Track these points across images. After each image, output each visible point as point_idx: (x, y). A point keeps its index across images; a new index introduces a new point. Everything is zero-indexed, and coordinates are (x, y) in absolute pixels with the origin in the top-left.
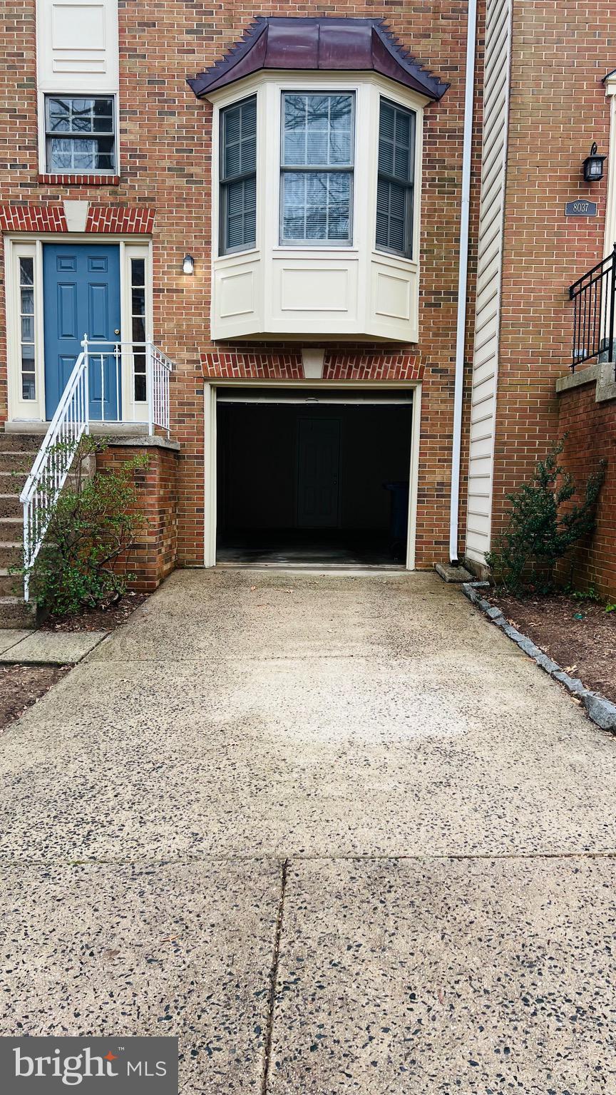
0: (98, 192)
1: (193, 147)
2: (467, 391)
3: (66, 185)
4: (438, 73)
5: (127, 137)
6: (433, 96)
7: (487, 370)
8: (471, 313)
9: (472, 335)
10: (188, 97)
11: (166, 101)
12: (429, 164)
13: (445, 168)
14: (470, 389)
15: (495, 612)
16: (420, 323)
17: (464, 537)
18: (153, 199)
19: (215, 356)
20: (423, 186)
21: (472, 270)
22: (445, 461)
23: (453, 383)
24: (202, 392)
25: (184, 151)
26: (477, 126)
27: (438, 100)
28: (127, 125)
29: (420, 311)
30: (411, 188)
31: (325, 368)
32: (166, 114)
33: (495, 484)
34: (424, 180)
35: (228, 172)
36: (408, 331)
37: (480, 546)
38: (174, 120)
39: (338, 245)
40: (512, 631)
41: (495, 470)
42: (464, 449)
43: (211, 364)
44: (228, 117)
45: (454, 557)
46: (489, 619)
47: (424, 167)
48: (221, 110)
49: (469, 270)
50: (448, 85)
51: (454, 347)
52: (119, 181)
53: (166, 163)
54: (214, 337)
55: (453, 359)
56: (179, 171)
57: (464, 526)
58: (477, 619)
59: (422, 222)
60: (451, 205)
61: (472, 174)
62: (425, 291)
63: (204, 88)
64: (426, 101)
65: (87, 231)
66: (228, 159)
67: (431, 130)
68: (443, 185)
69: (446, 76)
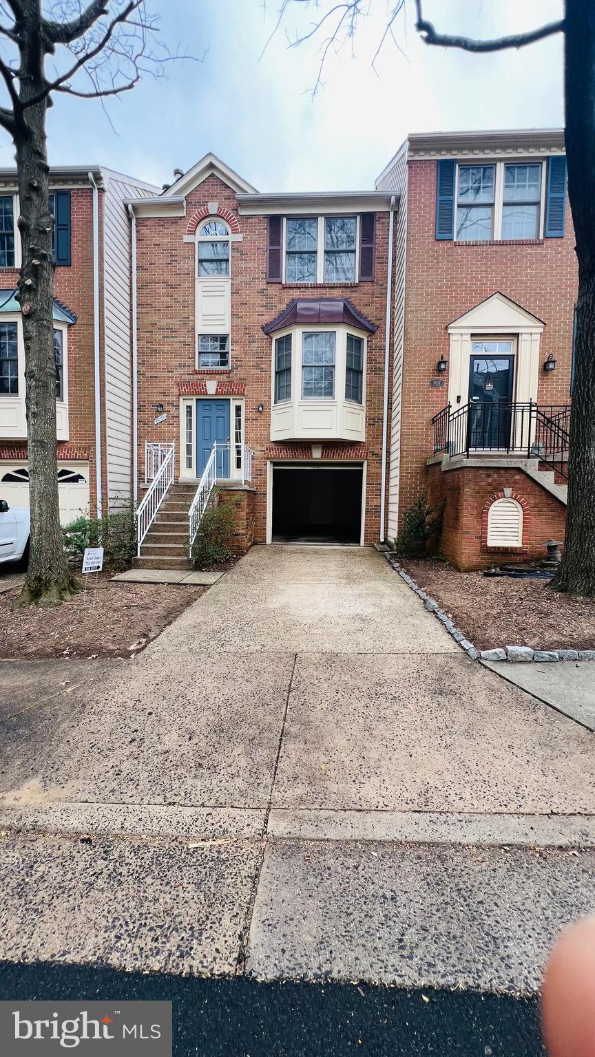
0: (222, 377)
1: (262, 356)
2: (388, 463)
3: (207, 374)
4: (374, 321)
5: (234, 353)
6: (371, 331)
7: (396, 455)
8: (389, 428)
9: (390, 438)
10: (261, 334)
11: (251, 337)
12: (370, 361)
13: (377, 363)
14: (389, 463)
15: (396, 565)
16: (366, 433)
17: (387, 531)
18: (245, 379)
19: (272, 448)
20: (367, 371)
21: (390, 409)
22: (378, 495)
23: (381, 460)
24: (266, 464)
25: (259, 358)
26: (392, 345)
27: (374, 333)
28: (235, 347)
29: (366, 427)
30: (362, 372)
31: (322, 453)
32: (252, 342)
33: (399, 507)
34: (368, 368)
35: (279, 367)
36: (361, 437)
37: (393, 535)
38: (255, 345)
39: (328, 399)
40: (402, 574)
41: (400, 500)
42: (387, 490)
43: (270, 452)
44: (279, 343)
45: (382, 540)
46: (394, 568)
47: (367, 363)
48: (276, 340)
49: (388, 409)
50: (378, 327)
51: (382, 443)
52: (230, 372)
53: (252, 364)
54: (272, 439)
55: (381, 449)
56: (257, 367)
57: (387, 526)
58: (389, 568)
59: (367, 388)
60: (380, 379)
61: (389, 366)
62: (368, 418)
63: (268, 330)
64: (368, 334)
65: (216, 394)
66: (279, 361)
67: (370, 347)
68: (376, 371)
69: (377, 323)
